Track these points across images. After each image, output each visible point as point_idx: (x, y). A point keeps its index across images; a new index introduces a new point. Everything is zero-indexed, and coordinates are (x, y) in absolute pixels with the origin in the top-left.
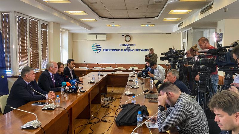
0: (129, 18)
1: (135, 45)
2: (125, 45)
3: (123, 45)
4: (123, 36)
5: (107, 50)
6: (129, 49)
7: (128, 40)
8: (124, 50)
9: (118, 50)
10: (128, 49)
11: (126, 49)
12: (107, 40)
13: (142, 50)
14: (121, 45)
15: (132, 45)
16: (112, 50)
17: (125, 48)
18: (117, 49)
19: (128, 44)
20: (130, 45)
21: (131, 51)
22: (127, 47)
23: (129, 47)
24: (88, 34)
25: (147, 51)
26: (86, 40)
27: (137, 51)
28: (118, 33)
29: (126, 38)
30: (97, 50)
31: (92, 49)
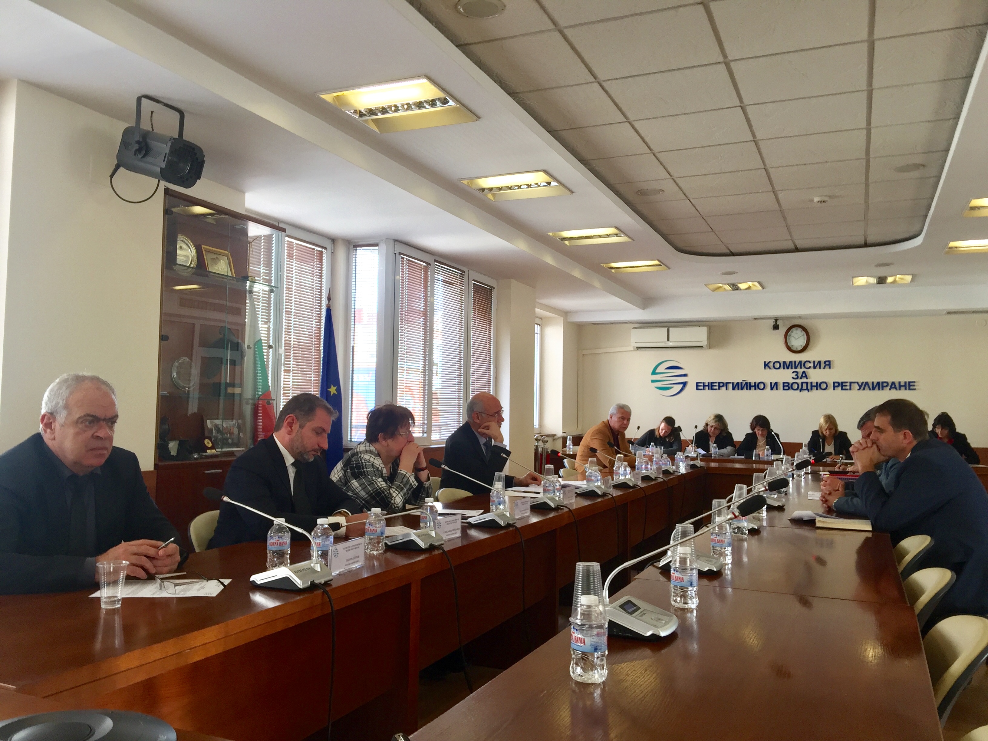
0: (797, 250)
1: (828, 364)
2: (787, 365)
3: (777, 365)
4: (776, 327)
5: (711, 386)
6: (804, 380)
7: (798, 344)
8: (781, 386)
9: (756, 386)
10: (799, 381)
11: (792, 381)
12: (710, 346)
13: (863, 386)
14: (771, 365)
15: (817, 365)
16: (730, 386)
17: (787, 376)
18: (752, 380)
19: (800, 362)
20: (808, 367)
21: (811, 389)
22: (796, 374)
23: (804, 372)
24: (636, 325)
25: (884, 388)
26: (631, 348)
27: (840, 388)
28: (755, 319)
29: (790, 336)
30: (672, 387)
31: (653, 381)
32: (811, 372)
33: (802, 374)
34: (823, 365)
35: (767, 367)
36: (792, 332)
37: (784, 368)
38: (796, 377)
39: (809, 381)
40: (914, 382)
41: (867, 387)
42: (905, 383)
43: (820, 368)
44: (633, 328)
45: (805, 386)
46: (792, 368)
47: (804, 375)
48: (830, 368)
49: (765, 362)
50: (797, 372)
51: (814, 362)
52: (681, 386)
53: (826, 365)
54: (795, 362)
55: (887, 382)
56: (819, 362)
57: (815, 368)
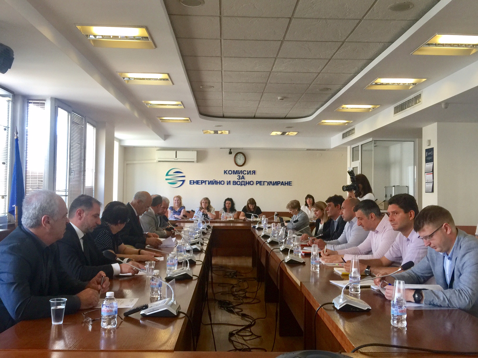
2: (235, 172)
3: (230, 172)
4: (230, 153)
5: (197, 182)
7: (241, 162)
8: (232, 183)
9: (220, 183)
10: (241, 180)
11: (237, 180)
12: (198, 161)
14: (227, 172)
15: (249, 173)
16: (207, 182)
17: (235, 178)
18: (218, 180)
19: (241, 171)
20: (245, 173)
21: (246, 185)
24: (158, 149)
25: (279, 184)
26: (155, 161)
27: (259, 184)
28: (221, 148)
29: (237, 158)
30: (177, 183)
31: (167, 179)
32: (246, 176)
33: (242, 177)
35: (225, 173)
36: (238, 156)
37: (233, 174)
38: (239, 178)
39: (245, 180)
40: (291, 182)
41: (271, 184)
42: (288, 182)
44: (157, 150)
45: (243, 182)
46: (237, 174)
48: (255, 174)
49: (224, 171)
50: (240, 176)
51: (248, 171)
52: (182, 182)
53: (253, 173)
54: (239, 171)
55: (280, 182)
56: (250, 171)
57: (248, 174)
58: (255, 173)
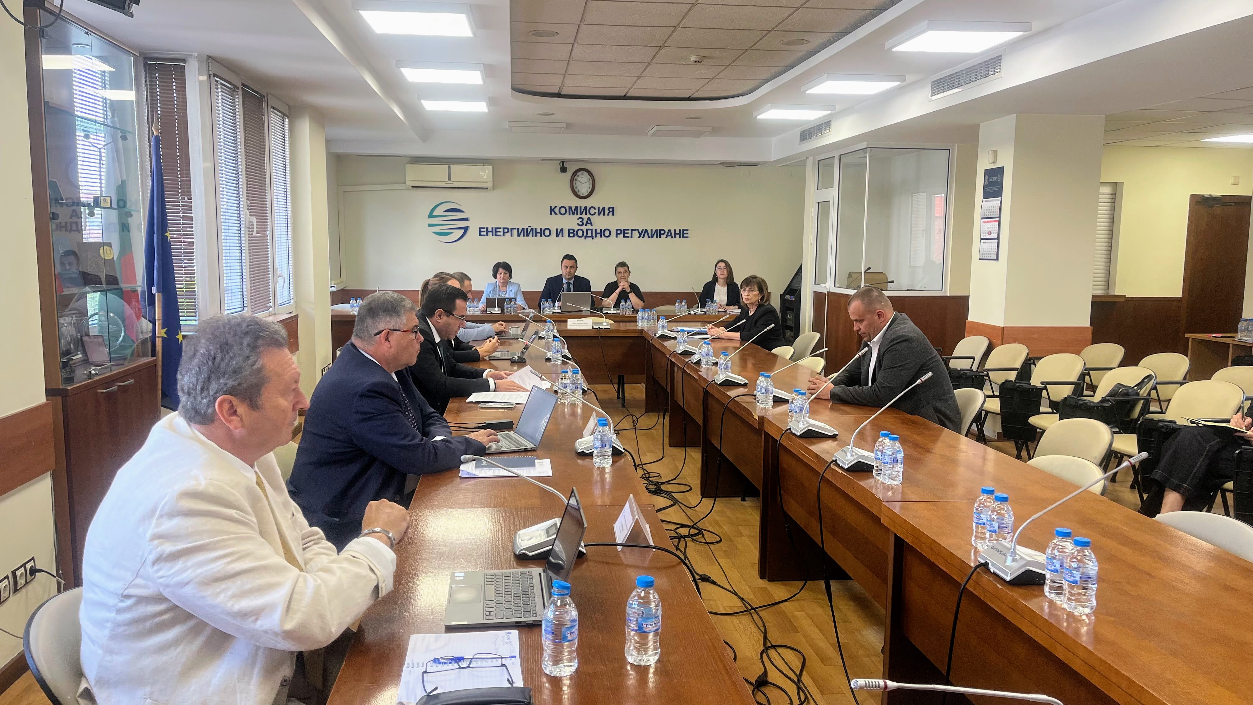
2: (572, 211)
3: (563, 211)
4: (564, 170)
5: (495, 232)
7: (584, 189)
8: (566, 233)
9: (542, 233)
10: (584, 228)
11: (576, 228)
12: (494, 188)
13: (643, 233)
14: (557, 210)
15: (601, 211)
16: (515, 232)
18: (538, 227)
19: (586, 208)
20: (592, 213)
21: (596, 237)
22: (581, 220)
23: (589, 219)
25: (662, 236)
26: (407, 187)
27: (622, 235)
28: (543, 160)
29: (576, 180)
30: (452, 233)
31: (430, 225)
32: (595, 219)
33: (587, 221)
34: (607, 212)
35: (553, 213)
36: (578, 176)
37: (570, 214)
38: (581, 223)
39: (593, 228)
40: (688, 230)
41: (646, 234)
42: (680, 230)
43: (604, 215)
44: (408, 163)
45: (589, 232)
46: (577, 214)
47: (589, 222)
48: (613, 215)
49: (551, 207)
50: (583, 219)
51: (599, 208)
52: (463, 230)
53: (610, 212)
54: (581, 207)
55: (664, 231)
56: (604, 208)
57: (599, 214)
58: (613, 212)
